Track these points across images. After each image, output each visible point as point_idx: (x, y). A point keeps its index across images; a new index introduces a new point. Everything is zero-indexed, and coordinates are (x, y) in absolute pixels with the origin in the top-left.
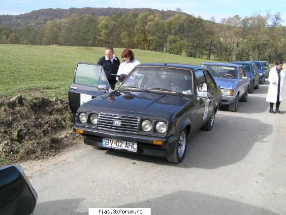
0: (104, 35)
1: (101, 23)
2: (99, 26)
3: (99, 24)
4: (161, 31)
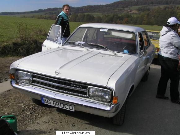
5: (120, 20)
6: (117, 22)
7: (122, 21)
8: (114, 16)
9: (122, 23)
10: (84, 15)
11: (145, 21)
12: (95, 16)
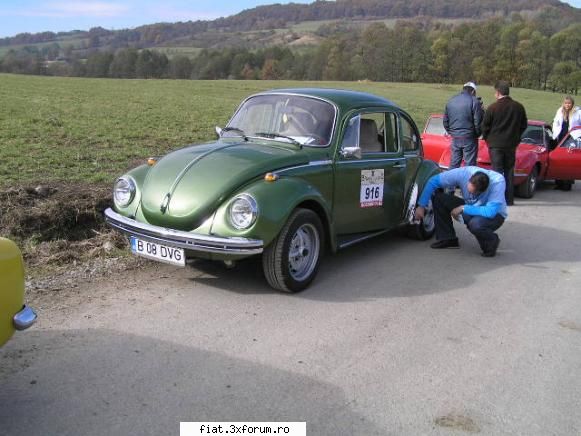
0: (441, 62)
1: (435, 42)
2: (432, 48)
3: (432, 44)
4: (543, 55)
5: (252, 66)
6: (242, 73)
7: (261, 68)
8: (233, 55)
9: (259, 76)
10: (135, 56)
11: (331, 66)
12: (170, 57)
